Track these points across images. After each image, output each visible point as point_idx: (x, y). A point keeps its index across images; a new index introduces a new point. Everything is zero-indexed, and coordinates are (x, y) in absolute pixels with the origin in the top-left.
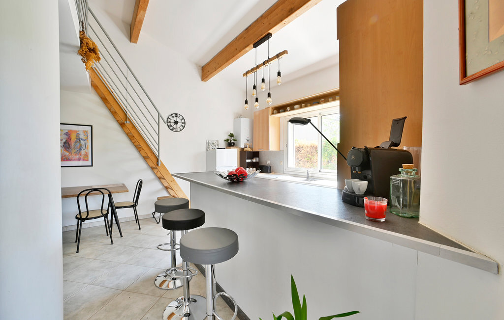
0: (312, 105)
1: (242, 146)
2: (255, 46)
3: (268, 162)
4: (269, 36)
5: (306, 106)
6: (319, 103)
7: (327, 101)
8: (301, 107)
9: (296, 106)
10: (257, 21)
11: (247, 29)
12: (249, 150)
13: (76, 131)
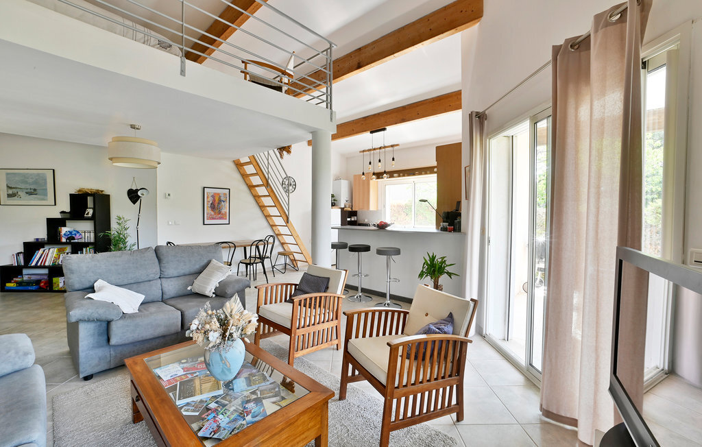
0: (409, 175)
1: (343, 206)
2: (372, 132)
3: (366, 220)
4: (384, 129)
5: (404, 176)
6: (414, 175)
7: (420, 174)
8: (399, 176)
9: (395, 175)
10: (374, 115)
11: (364, 118)
12: (350, 209)
13: (218, 194)
